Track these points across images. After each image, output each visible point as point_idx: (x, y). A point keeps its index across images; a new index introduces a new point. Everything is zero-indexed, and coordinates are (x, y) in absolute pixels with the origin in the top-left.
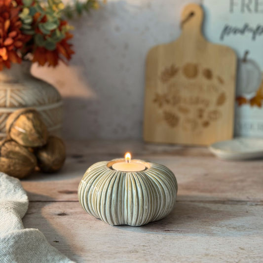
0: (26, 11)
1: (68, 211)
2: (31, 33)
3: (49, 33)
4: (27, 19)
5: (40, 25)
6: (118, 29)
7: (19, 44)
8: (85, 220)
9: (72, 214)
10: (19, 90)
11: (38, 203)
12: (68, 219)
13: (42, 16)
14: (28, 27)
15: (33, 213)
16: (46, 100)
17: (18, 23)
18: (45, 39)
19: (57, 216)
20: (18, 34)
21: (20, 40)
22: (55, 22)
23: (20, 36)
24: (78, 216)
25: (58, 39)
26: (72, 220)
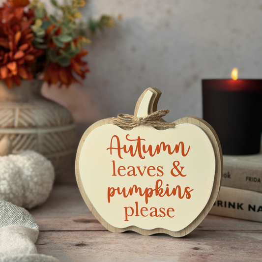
0: (39, 23)
1: (88, 241)
2: (44, 47)
3: (63, 46)
4: (40, 31)
5: (54, 38)
6: (134, 49)
7: (31, 58)
8: (108, 251)
9: (92, 244)
10: (28, 110)
11: (50, 233)
12: (88, 250)
13: (56, 29)
14: (40, 41)
15: (46, 244)
16: (59, 122)
17: (30, 36)
18: (58, 54)
19: (75, 247)
20: (29, 48)
21: (31, 53)
22: (70, 35)
23: (32, 49)
24: (100, 246)
25: (72, 53)
26: (94, 251)
